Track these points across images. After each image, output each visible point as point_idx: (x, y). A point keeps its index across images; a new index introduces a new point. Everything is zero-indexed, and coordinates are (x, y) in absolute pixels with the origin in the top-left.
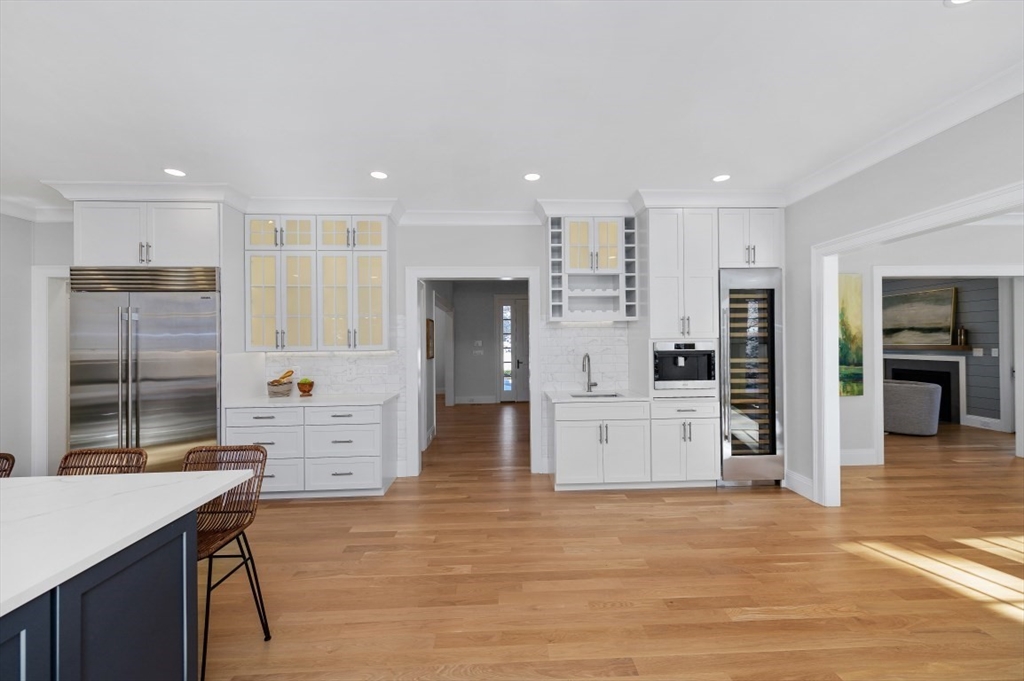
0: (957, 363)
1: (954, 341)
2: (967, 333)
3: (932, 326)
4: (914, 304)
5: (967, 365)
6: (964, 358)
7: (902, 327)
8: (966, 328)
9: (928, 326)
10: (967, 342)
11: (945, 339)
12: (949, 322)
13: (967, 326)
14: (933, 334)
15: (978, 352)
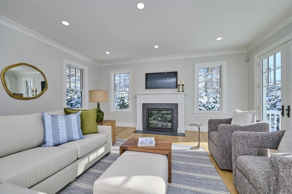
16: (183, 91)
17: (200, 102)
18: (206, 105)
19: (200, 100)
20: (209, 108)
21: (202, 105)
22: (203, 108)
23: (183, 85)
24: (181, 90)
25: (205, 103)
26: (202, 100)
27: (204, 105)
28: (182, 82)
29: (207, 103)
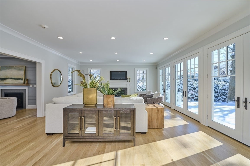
0: (25, 90)
1: (24, 83)
2: (28, 80)
3: (18, 78)
4: (12, 70)
5: (28, 90)
6: (27, 88)
7: (8, 77)
8: (28, 79)
9: (17, 78)
10: (28, 83)
11: (22, 82)
12: (23, 77)
13: (28, 78)
14: (18, 80)
15: (31, 86)
16: (130, 82)
17: (139, 86)
18: (142, 88)
19: (138, 84)
20: (143, 89)
21: (139, 87)
22: (140, 89)
23: (130, 79)
24: (129, 81)
25: (141, 86)
26: (140, 85)
27: (141, 88)
28: (129, 77)
29: (143, 86)
